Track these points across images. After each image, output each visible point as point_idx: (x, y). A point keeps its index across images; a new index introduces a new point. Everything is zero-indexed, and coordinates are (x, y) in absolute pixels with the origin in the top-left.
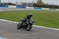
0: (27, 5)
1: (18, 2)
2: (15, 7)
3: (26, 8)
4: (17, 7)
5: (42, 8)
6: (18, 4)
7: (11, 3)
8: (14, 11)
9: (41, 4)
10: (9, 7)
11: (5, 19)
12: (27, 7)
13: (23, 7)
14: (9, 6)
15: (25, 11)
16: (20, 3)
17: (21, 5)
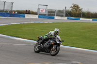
0: (56, 14)
1: (41, 9)
2: (36, 17)
3: (54, 18)
4: (39, 17)
5: (81, 19)
6: (41, 12)
7: (29, 11)
8: (35, 24)
9: (78, 12)
10: (26, 17)
11: (24, 38)
12: (56, 18)
13: (50, 17)
14: (26, 15)
15: (54, 23)
16: (44, 11)
17: (47, 13)
